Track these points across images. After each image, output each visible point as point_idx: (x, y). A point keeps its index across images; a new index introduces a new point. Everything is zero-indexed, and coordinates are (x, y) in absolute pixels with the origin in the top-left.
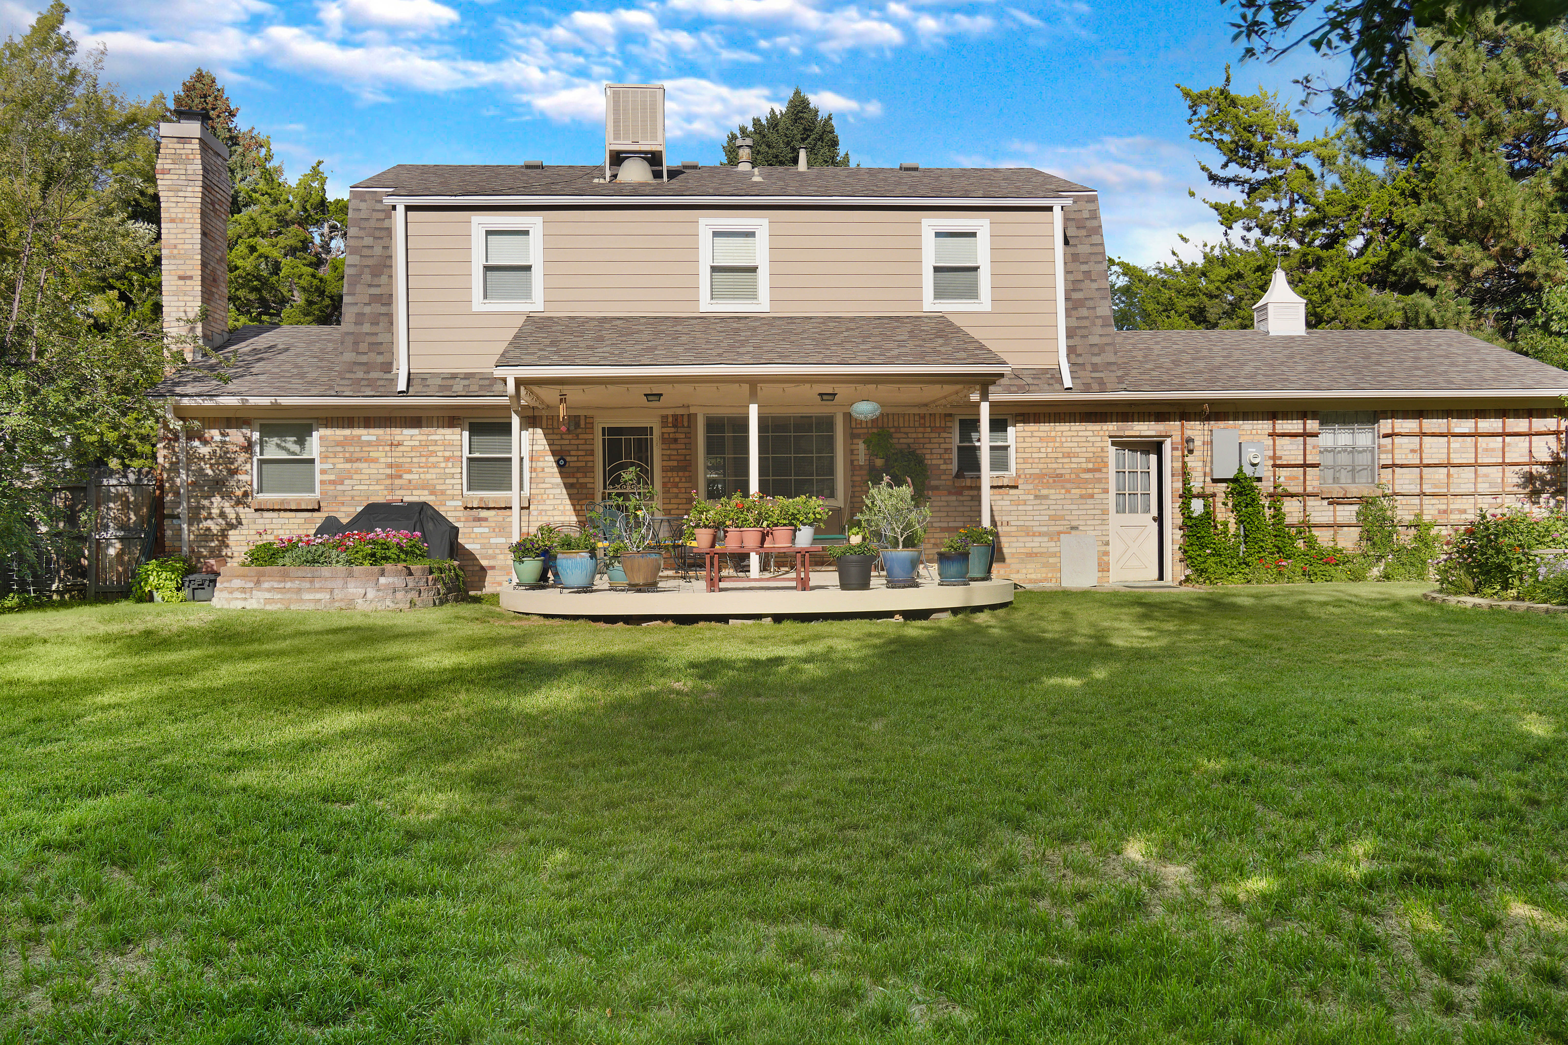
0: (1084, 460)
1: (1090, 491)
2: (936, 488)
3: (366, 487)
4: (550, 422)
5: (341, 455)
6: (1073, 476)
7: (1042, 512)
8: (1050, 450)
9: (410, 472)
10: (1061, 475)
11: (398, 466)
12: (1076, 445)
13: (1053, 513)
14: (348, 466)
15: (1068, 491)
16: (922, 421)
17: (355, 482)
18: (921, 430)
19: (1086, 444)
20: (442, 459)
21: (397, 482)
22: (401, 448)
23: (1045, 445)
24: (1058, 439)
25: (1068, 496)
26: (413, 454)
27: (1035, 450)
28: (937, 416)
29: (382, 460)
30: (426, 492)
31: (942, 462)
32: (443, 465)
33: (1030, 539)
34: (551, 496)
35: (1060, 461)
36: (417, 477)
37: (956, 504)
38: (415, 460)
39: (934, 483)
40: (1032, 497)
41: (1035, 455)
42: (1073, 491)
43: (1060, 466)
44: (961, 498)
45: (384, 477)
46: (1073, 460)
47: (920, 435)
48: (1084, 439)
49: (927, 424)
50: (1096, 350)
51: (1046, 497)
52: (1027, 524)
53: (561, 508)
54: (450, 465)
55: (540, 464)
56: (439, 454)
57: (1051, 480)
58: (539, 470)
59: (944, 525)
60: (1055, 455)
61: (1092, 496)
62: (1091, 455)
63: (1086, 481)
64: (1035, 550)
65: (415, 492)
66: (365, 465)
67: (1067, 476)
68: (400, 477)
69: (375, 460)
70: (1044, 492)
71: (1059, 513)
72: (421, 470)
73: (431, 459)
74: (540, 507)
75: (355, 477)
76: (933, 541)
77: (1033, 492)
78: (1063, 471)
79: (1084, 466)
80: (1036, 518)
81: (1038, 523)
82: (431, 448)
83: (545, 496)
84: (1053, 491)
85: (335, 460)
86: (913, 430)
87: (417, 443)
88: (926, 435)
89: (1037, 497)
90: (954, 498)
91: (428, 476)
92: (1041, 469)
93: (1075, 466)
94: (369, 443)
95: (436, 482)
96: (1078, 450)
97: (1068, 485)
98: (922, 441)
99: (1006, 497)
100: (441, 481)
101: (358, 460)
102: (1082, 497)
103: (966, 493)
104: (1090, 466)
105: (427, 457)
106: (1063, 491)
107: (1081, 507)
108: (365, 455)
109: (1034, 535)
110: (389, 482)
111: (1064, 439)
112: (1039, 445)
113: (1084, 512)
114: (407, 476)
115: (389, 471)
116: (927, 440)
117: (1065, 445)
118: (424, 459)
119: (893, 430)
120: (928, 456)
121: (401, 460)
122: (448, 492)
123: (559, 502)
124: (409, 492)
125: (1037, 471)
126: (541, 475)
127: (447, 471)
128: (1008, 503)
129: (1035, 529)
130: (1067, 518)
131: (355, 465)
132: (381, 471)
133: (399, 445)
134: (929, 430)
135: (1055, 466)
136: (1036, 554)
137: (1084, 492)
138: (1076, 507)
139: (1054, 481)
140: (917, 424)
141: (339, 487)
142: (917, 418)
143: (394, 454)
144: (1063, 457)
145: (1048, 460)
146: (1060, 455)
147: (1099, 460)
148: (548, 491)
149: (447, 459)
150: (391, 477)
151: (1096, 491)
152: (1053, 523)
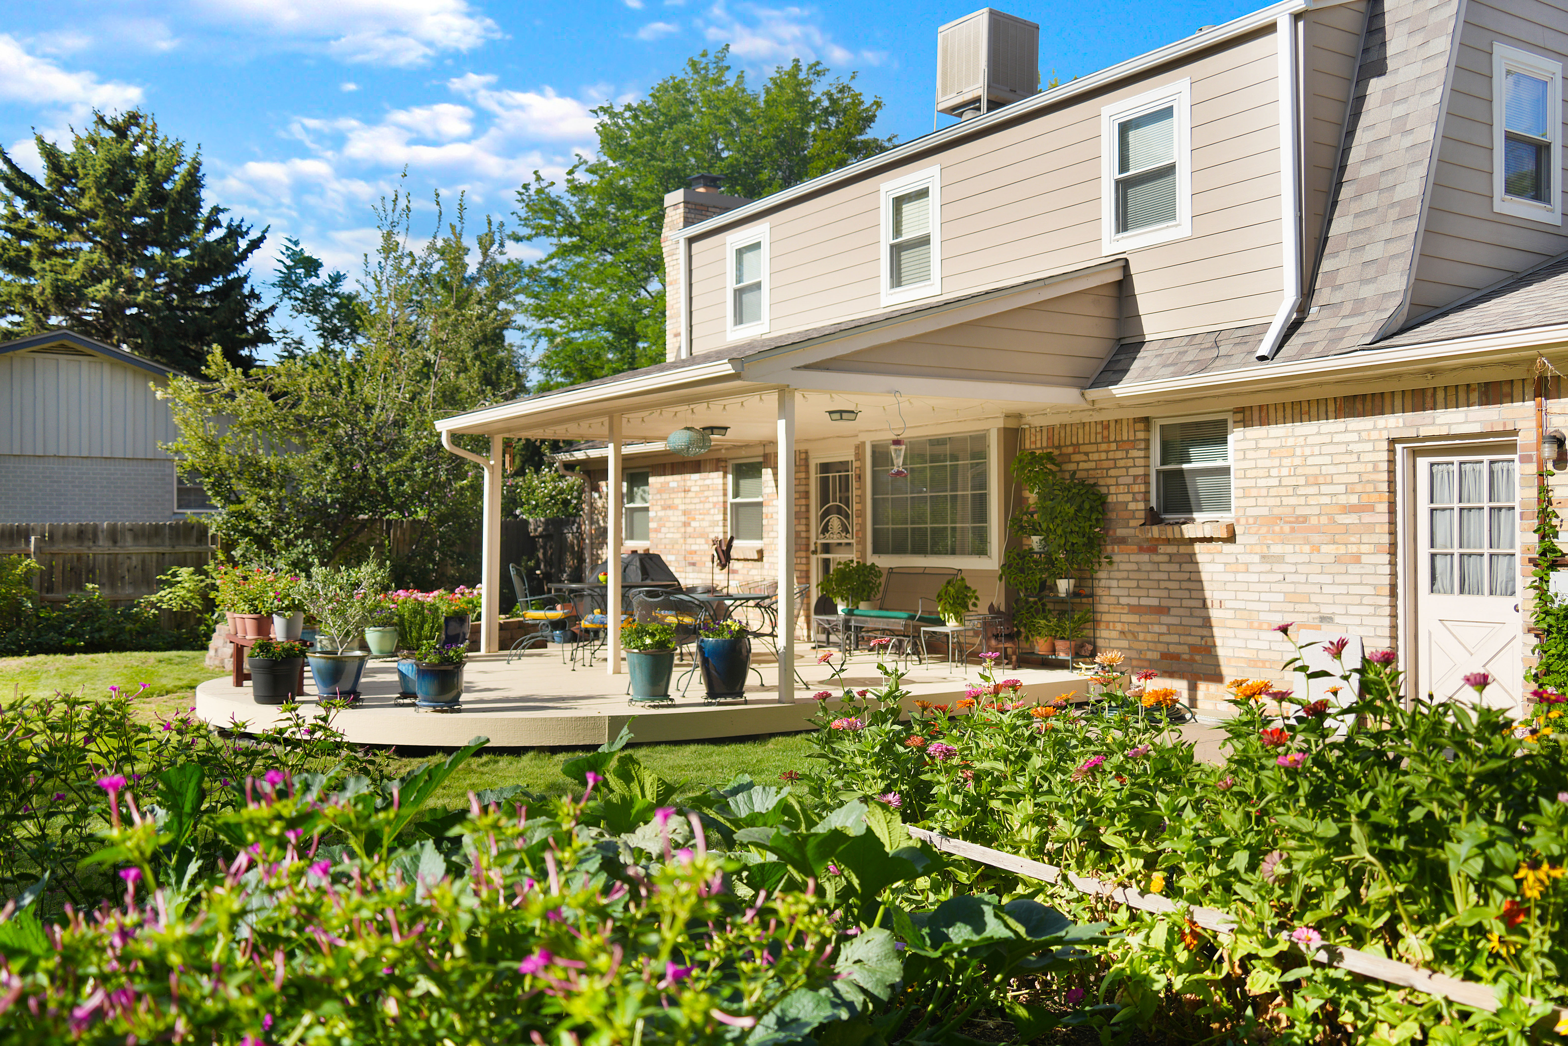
0: (1342, 489)
1: (1353, 549)
2: (1123, 541)
5: (660, 503)
6: (1324, 520)
7: (1275, 587)
8: (1285, 472)
10: (1305, 518)
11: (689, 512)
12: (1328, 460)
13: (1291, 588)
14: (663, 513)
15: (1316, 549)
16: (1106, 433)
17: (666, 530)
18: (1104, 447)
19: (1347, 458)
21: (687, 531)
22: (690, 495)
23: (1276, 462)
24: (1298, 451)
25: (1315, 558)
26: (695, 499)
27: (1262, 473)
28: (1125, 423)
29: (680, 507)
30: (702, 543)
31: (1129, 497)
32: (712, 512)
33: (1253, 634)
35: (1301, 491)
36: (698, 524)
37: (1149, 567)
38: (697, 507)
39: (1120, 532)
40: (1257, 559)
41: (1262, 482)
42: (1324, 549)
43: (1302, 500)
44: (1156, 558)
45: (680, 524)
46: (1324, 489)
47: (1103, 456)
48: (1343, 448)
49: (1112, 438)
50: (1371, 272)
51: (1280, 559)
52: (1251, 605)
54: (716, 512)
55: (771, 510)
56: (710, 500)
57: (1287, 528)
58: (770, 517)
59: (1134, 601)
60: (1293, 481)
61: (1357, 559)
62: (1355, 478)
63: (1347, 529)
64: (1263, 655)
65: (697, 543)
66: (672, 512)
67: (1314, 521)
68: (688, 526)
69: (677, 508)
70: (1276, 549)
71: (1301, 589)
72: (700, 518)
73: (706, 507)
74: (770, 560)
75: (667, 524)
76: (1119, 626)
77: (1258, 549)
78: (1306, 511)
79: (1343, 500)
80: (1264, 597)
81: (1266, 607)
82: (705, 494)
83: (774, 548)
84: (1289, 548)
85: (658, 507)
86: (1094, 448)
88: (1111, 455)
89: (1264, 558)
90: (1145, 557)
91: (704, 525)
92: (1271, 508)
93: (1326, 500)
94: (673, 490)
95: (708, 531)
96: (1332, 470)
97: (1316, 538)
98: (1106, 464)
99: (1218, 559)
100: (711, 531)
101: (668, 508)
102: (1338, 560)
103: (1162, 549)
104: (1354, 499)
105: (703, 504)
106: (1307, 548)
107: (1338, 579)
108: (672, 502)
109: (1260, 629)
110: (683, 530)
111: (1307, 451)
112: (1268, 463)
113: (1343, 589)
114: (692, 525)
115: (683, 518)
116: (1111, 464)
117: (1310, 461)
118: (701, 507)
119: (1070, 450)
120: (1113, 490)
121: (690, 506)
124: (694, 541)
125: (1265, 511)
126: (771, 522)
127: (715, 519)
128: (1221, 568)
129: (1263, 616)
130: (1314, 599)
131: (667, 513)
132: (678, 520)
133: (688, 491)
135: (1293, 501)
136: (1264, 662)
137: (1342, 550)
138: (1328, 579)
139: (1293, 530)
140: (1099, 439)
141: (659, 535)
143: (686, 501)
144: (1307, 484)
145: (1283, 491)
146: (1302, 481)
147: (1370, 488)
149: (714, 506)
150: (683, 526)
151: (1364, 548)
152: (1290, 606)
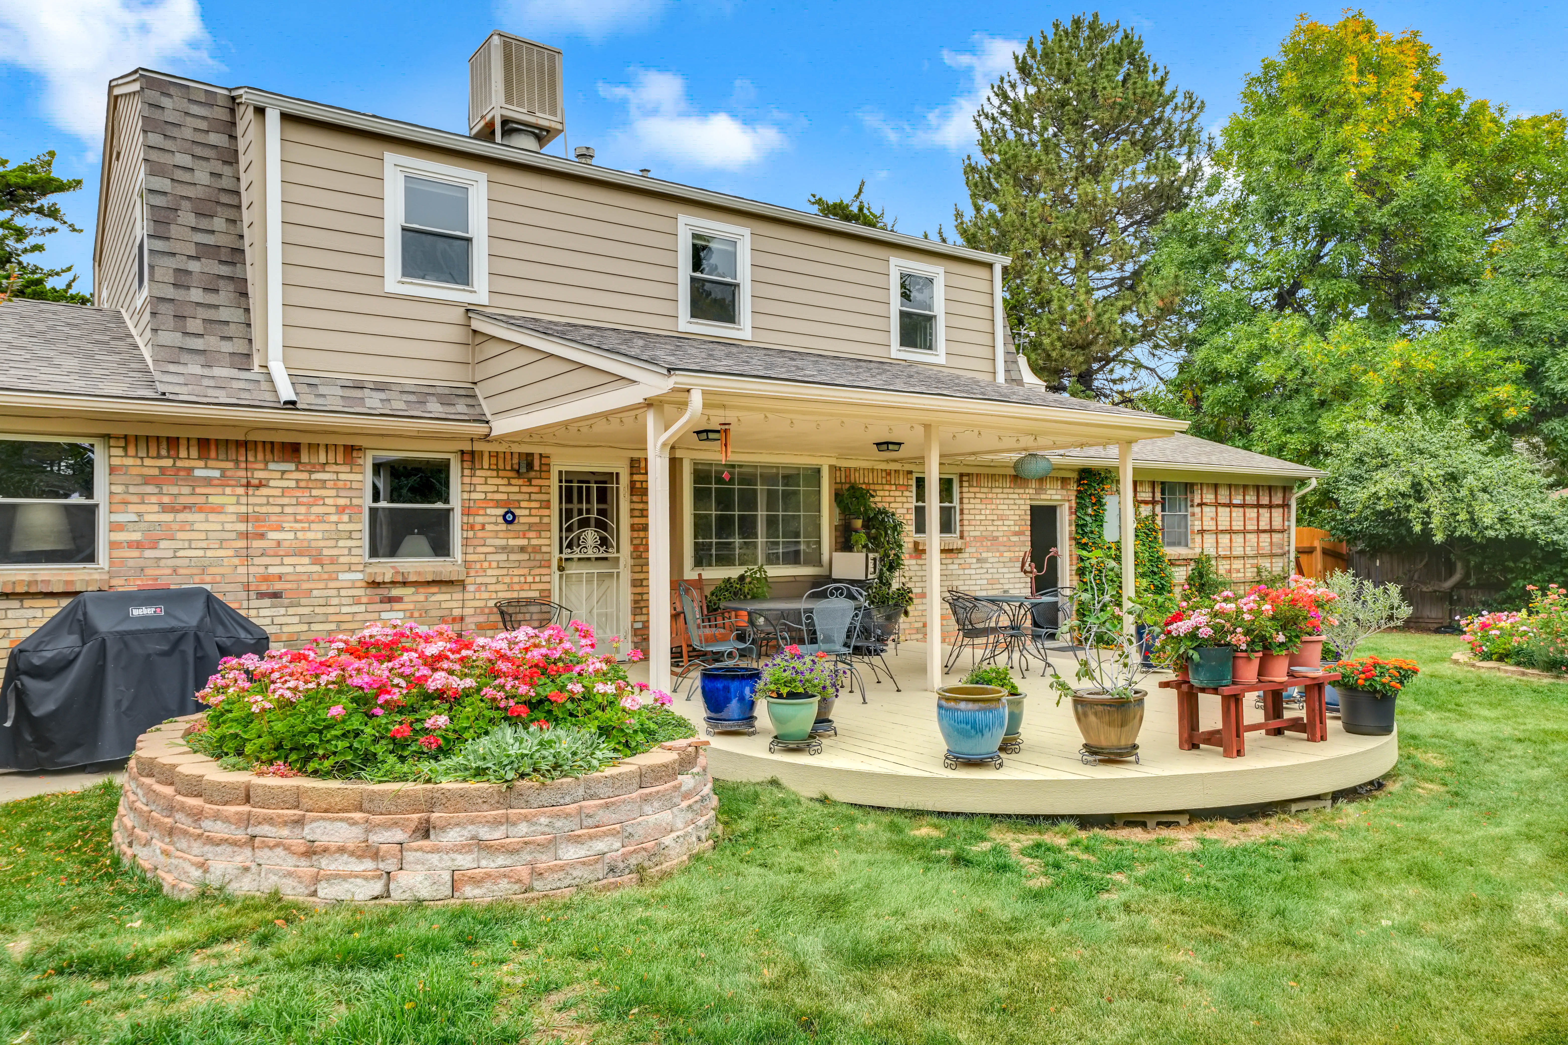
0: (1012, 523)
1: (1017, 554)
3: (200, 553)
4: (493, 461)
5: (154, 499)
6: (1005, 539)
7: (983, 576)
8: (987, 512)
9: (281, 529)
10: (996, 538)
11: (259, 518)
12: (1006, 507)
13: (991, 576)
14: (168, 517)
15: (1001, 555)
16: (888, 478)
17: (179, 545)
18: (887, 487)
19: (1013, 507)
20: (333, 510)
21: (256, 544)
22: (264, 491)
23: (984, 506)
24: (993, 501)
25: (1001, 559)
26: (285, 501)
27: (976, 512)
28: (901, 473)
29: (231, 509)
30: (306, 560)
32: (334, 518)
34: (494, 565)
35: (996, 523)
36: (291, 536)
37: (916, 568)
38: (288, 510)
40: (974, 560)
41: (977, 517)
42: (1006, 554)
43: (995, 528)
44: (920, 562)
45: (233, 535)
46: (1004, 523)
47: (888, 494)
48: (1012, 502)
49: (893, 482)
51: (985, 561)
52: (971, 588)
53: (507, 580)
54: (346, 518)
55: (480, 519)
56: (329, 501)
57: (989, 543)
58: (478, 527)
60: (992, 517)
61: (1018, 559)
62: (1017, 518)
63: (1014, 544)
65: (287, 560)
66: (200, 517)
67: (1001, 539)
68: (262, 536)
69: (218, 510)
70: (984, 555)
71: (994, 576)
72: (298, 526)
73: (315, 510)
74: (479, 580)
75: (180, 535)
77: (976, 555)
78: (997, 534)
79: (1012, 528)
80: (978, 582)
81: (980, 588)
82: (315, 492)
83: (486, 565)
84: (990, 554)
85: (142, 508)
86: (880, 487)
87: (293, 484)
88: (892, 493)
89: (978, 560)
90: (915, 562)
91: (310, 535)
92: (981, 532)
93: (1006, 528)
94: (208, 482)
95: (322, 544)
96: (1008, 512)
97: (1002, 548)
98: (888, 499)
99: (954, 561)
100: (332, 543)
101: (186, 508)
102: (1011, 560)
104: (1017, 529)
105: (310, 505)
106: (998, 554)
107: (1011, 570)
108: (201, 500)
110: (242, 543)
111: (998, 502)
112: (980, 507)
113: (1013, 576)
114: (272, 535)
115: (242, 527)
116: (892, 499)
117: (999, 507)
118: (302, 509)
121: (264, 510)
122: (342, 560)
123: (504, 572)
124: (277, 560)
125: (978, 534)
126: (480, 534)
127: (341, 527)
128: (957, 566)
130: (1001, 581)
131: (181, 517)
132: (228, 527)
133: (260, 485)
134: (894, 488)
137: (1013, 555)
138: (1007, 570)
139: (991, 544)
140: (884, 481)
141: (148, 553)
142: (884, 474)
143: (252, 500)
144: (998, 520)
145: (987, 523)
146: (995, 518)
147: (1023, 523)
148: (490, 557)
149: (341, 510)
150: (246, 535)
151: (1021, 554)
152: (990, 587)
